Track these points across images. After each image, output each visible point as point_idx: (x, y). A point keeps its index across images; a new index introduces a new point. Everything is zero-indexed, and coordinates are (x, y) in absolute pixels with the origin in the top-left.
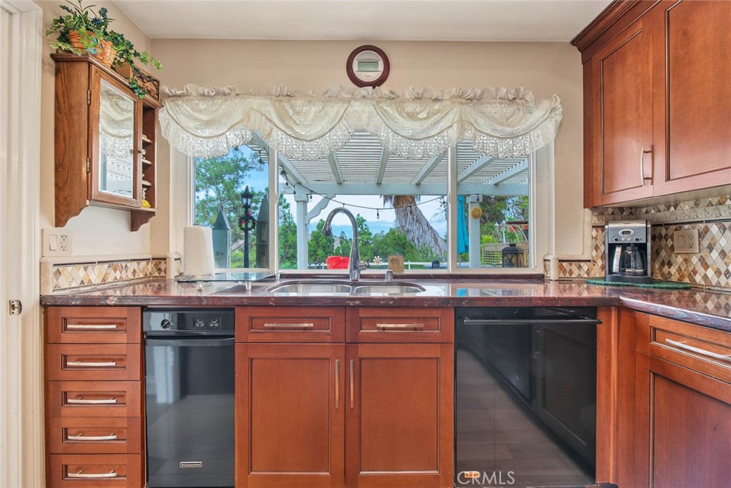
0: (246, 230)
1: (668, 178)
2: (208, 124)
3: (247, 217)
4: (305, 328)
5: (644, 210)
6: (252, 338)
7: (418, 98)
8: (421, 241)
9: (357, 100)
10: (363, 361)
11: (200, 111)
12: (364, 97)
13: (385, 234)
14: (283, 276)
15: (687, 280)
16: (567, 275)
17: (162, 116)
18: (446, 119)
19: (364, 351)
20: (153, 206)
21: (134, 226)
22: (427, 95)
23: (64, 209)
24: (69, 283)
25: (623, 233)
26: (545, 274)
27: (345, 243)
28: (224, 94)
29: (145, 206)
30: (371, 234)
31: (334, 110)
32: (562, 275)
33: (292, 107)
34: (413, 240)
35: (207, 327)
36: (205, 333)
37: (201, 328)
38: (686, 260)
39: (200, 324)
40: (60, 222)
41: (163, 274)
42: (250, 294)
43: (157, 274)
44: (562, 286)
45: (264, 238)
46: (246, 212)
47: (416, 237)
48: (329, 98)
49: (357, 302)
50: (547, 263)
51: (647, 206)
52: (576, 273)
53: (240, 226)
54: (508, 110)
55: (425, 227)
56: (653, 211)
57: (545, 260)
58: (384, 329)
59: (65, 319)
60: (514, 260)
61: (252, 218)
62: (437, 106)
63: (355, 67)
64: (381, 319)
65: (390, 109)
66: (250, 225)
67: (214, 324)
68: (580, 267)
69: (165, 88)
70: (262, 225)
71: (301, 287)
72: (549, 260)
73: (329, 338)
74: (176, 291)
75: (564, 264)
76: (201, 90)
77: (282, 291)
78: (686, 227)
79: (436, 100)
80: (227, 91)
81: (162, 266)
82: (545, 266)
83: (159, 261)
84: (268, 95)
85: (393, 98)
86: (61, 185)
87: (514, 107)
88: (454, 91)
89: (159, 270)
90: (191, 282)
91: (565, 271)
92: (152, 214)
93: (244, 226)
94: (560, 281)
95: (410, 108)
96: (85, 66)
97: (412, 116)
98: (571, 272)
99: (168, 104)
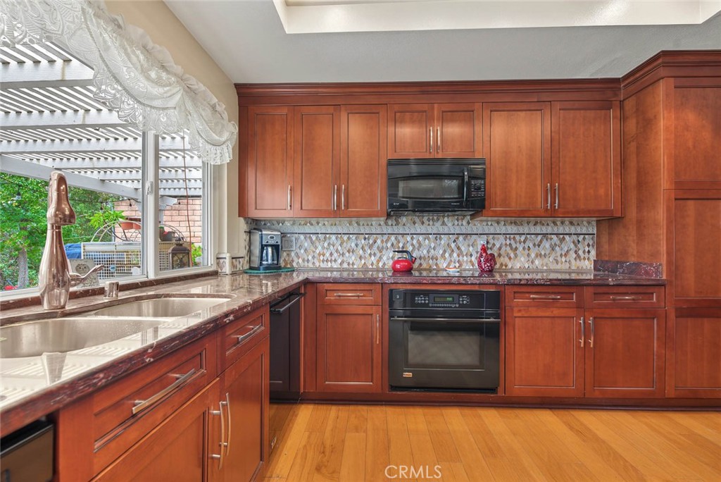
1: (301, 209)
5: (263, 223)
15: (289, 266)
18: (176, 97)
25: (271, 237)
26: (220, 271)
32: (233, 270)
38: (288, 254)
49: (231, 317)
50: (221, 261)
51: (265, 221)
52: (238, 267)
56: (269, 224)
57: (218, 258)
60: (185, 260)
72: (225, 258)
75: (234, 260)
78: (289, 235)
82: (218, 264)
91: (234, 266)
94: (232, 274)
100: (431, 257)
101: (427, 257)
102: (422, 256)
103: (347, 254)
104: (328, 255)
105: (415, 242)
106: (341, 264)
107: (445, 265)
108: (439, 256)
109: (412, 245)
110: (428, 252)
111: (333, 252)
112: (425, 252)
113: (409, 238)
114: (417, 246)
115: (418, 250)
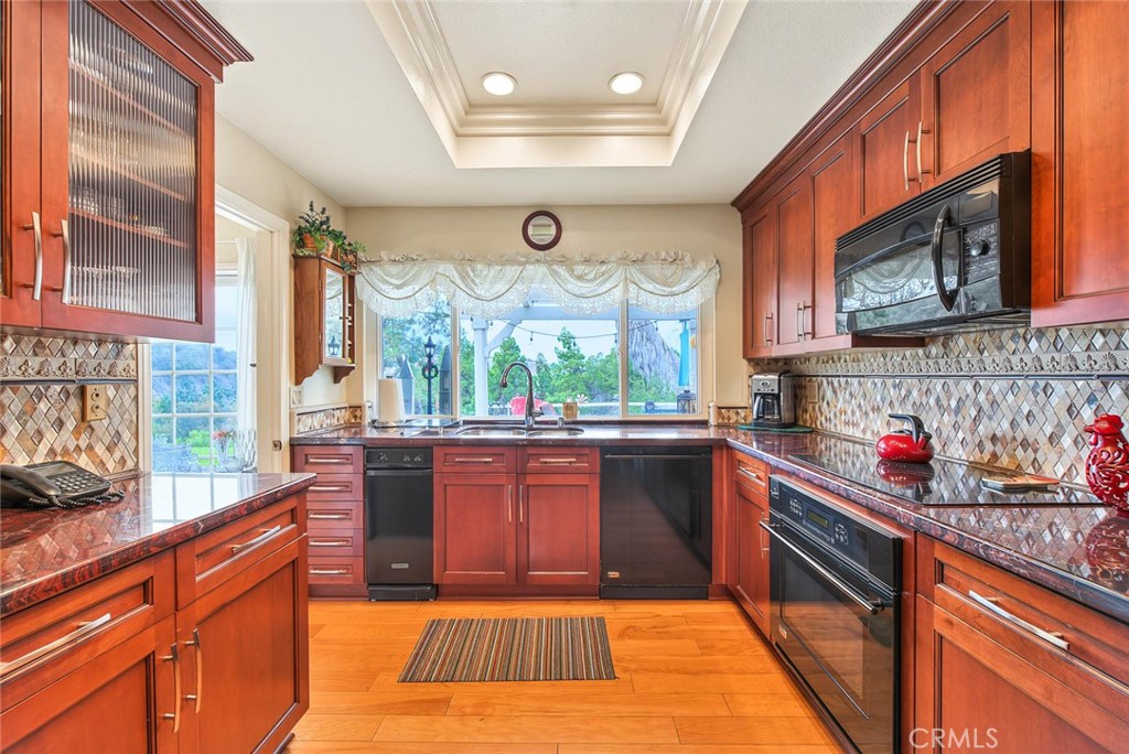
0: (429, 379)
1: (778, 343)
2: (398, 287)
3: (430, 366)
4: (486, 462)
6: (445, 470)
7: (587, 261)
8: (653, 368)
9: (531, 263)
10: (530, 488)
11: (392, 276)
12: (538, 261)
13: (604, 357)
14: (466, 423)
15: (814, 425)
16: (726, 421)
17: (358, 279)
18: (612, 279)
19: (530, 480)
20: (353, 362)
21: (337, 379)
22: (595, 258)
23: (301, 372)
24: (304, 428)
25: (763, 384)
26: (708, 420)
27: (543, 370)
28: (413, 260)
29: (347, 362)
30: (583, 358)
31: (512, 271)
32: (720, 421)
33: (473, 271)
34: (642, 368)
35: (412, 461)
36: (409, 466)
37: (408, 463)
38: (813, 408)
39: (407, 458)
40: (298, 382)
41: (358, 420)
42: (442, 437)
43: (353, 421)
44: (720, 431)
45: (447, 386)
46: (429, 361)
47: (646, 361)
48: (505, 261)
50: (709, 410)
52: (734, 418)
53: (424, 374)
54: (669, 270)
55: (660, 348)
57: (707, 407)
58: (546, 463)
59: (306, 455)
61: (435, 367)
62: (604, 268)
63: (530, 231)
64: (543, 455)
65: (562, 271)
66: (433, 374)
67: (418, 459)
68: (738, 413)
69: (361, 255)
70: (445, 372)
71: (482, 432)
73: (504, 470)
74: (371, 434)
75: (723, 411)
76: (393, 257)
77: (466, 434)
78: (814, 379)
79: (603, 262)
80: (415, 257)
81: (358, 414)
82: (707, 412)
83: (356, 409)
84: (451, 259)
85: (564, 261)
86: (299, 352)
87: (673, 267)
88: (619, 254)
89: (355, 417)
90: (385, 428)
91: (723, 418)
92: (353, 368)
93: (427, 373)
94: (719, 426)
95: (579, 269)
96: (317, 261)
97: (580, 278)
98: (729, 418)
99: (363, 269)
100: (1019, 440)
101: (1009, 438)
102: (999, 434)
103: (871, 414)
104: (849, 412)
105: (982, 397)
106: (864, 431)
107: (1061, 470)
108: (1043, 440)
109: (976, 403)
110: (1013, 424)
111: (855, 408)
112: (1006, 425)
113: (968, 386)
114: (986, 406)
115: (990, 418)
